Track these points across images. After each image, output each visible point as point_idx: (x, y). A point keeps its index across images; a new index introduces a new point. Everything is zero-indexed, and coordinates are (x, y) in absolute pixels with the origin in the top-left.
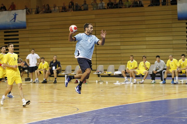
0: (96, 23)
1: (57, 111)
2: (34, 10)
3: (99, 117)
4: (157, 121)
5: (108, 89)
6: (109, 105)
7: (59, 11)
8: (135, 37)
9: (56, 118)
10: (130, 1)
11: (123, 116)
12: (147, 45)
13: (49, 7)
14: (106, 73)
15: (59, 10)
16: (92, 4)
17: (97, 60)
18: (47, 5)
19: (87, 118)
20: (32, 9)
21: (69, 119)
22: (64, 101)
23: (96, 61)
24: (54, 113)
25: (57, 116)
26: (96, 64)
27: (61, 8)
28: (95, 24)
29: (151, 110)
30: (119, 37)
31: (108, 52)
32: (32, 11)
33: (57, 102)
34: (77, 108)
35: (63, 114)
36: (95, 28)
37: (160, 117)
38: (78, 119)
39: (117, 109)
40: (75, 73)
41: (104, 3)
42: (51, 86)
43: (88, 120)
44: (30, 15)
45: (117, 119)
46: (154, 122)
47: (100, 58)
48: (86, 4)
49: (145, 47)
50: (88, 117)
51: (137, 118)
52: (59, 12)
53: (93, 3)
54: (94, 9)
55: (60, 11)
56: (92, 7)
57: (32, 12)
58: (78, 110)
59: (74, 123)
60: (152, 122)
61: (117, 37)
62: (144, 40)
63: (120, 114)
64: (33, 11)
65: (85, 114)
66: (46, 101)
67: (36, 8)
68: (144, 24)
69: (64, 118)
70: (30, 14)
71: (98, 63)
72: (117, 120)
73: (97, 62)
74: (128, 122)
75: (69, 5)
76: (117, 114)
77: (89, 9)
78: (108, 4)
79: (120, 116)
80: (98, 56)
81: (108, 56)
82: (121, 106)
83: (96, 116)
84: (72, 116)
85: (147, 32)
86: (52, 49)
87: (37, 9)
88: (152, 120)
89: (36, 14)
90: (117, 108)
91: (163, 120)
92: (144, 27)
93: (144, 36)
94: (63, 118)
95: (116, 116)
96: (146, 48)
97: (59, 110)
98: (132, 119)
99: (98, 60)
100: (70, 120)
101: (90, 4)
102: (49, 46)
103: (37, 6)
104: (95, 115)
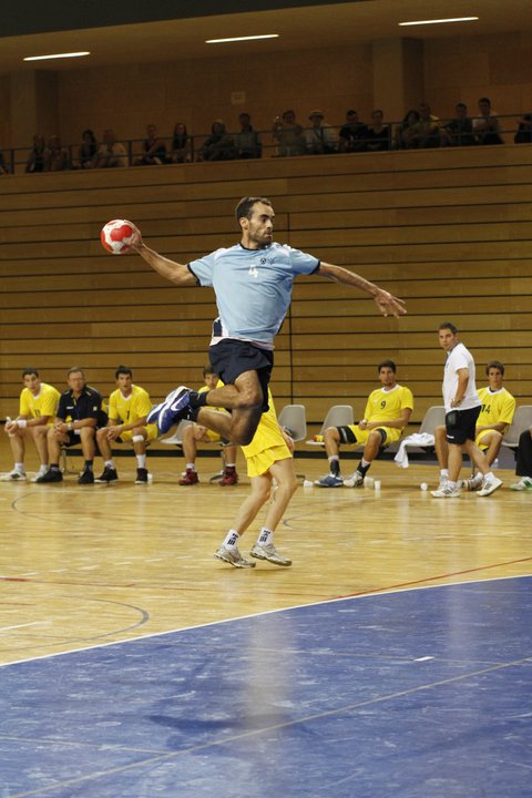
0: (291, 215)
1: (46, 624)
2: (23, 157)
3: (228, 660)
4: (496, 688)
5: (315, 517)
6: (293, 599)
7: (130, 160)
8: (460, 276)
9: (28, 664)
10: (436, 118)
11: (344, 657)
12: (514, 316)
13: (93, 140)
14: (315, 441)
15: (130, 156)
16: (275, 130)
17: (295, 379)
18: (87, 135)
19: (173, 665)
20: (12, 151)
21: (87, 669)
22: (96, 572)
23: (292, 381)
24: (31, 637)
25: (36, 651)
26: (292, 397)
27: (138, 148)
28: (286, 216)
29: (483, 625)
30: (391, 278)
31: (344, 342)
32: (12, 158)
33: (62, 578)
34: (145, 613)
35: (69, 640)
36: (289, 236)
37: (515, 663)
38: (130, 669)
39: (326, 619)
40: (177, 438)
41: (327, 125)
42: (70, 495)
43: (173, 673)
44: (5, 176)
45: (309, 672)
46: (483, 692)
47: (311, 370)
48: (250, 128)
49: (504, 321)
50: (177, 660)
51: (408, 665)
52: (130, 165)
53: (279, 128)
54: (283, 155)
55: (134, 159)
56: (276, 142)
57: (13, 164)
58: (146, 619)
59: (103, 689)
60: (470, 689)
61: (384, 278)
62: (503, 292)
63: (332, 648)
64: (16, 160)
65: (171, 643)
66: (18, 572)
67: (32, 145)
68: (501, 220)
69: (63, 664)
70: (7, 172)
71: (298, 390)
72: (309, 679)
73: (294, 389)
74: (358, 692)
75: (176, 135)
76: (320, 645)
77: (264, 150)
78: (345, 132)
79: (329, 657)
80: (297, 361)
81: (345, 361)
82: (349, 604)
83: (219, 655)
84: (106, 655)
85: (517, 256)
86: (97, 329)
87: (36, 151)
88: (474, 681)
89: (33, 172)
90: (328, 615)
91: (525, 683)
92: (502, 232)
93: (502, 274)
94: (64, 660)
95: (311, 655)
96: (509, 328)
97: (59, 618)
98: (383, 671)
99: (299, 378)
100: (90, 675)
101: (266, 132)
102: (86, 315)
103: (35, 138)
104: (216, 651)
